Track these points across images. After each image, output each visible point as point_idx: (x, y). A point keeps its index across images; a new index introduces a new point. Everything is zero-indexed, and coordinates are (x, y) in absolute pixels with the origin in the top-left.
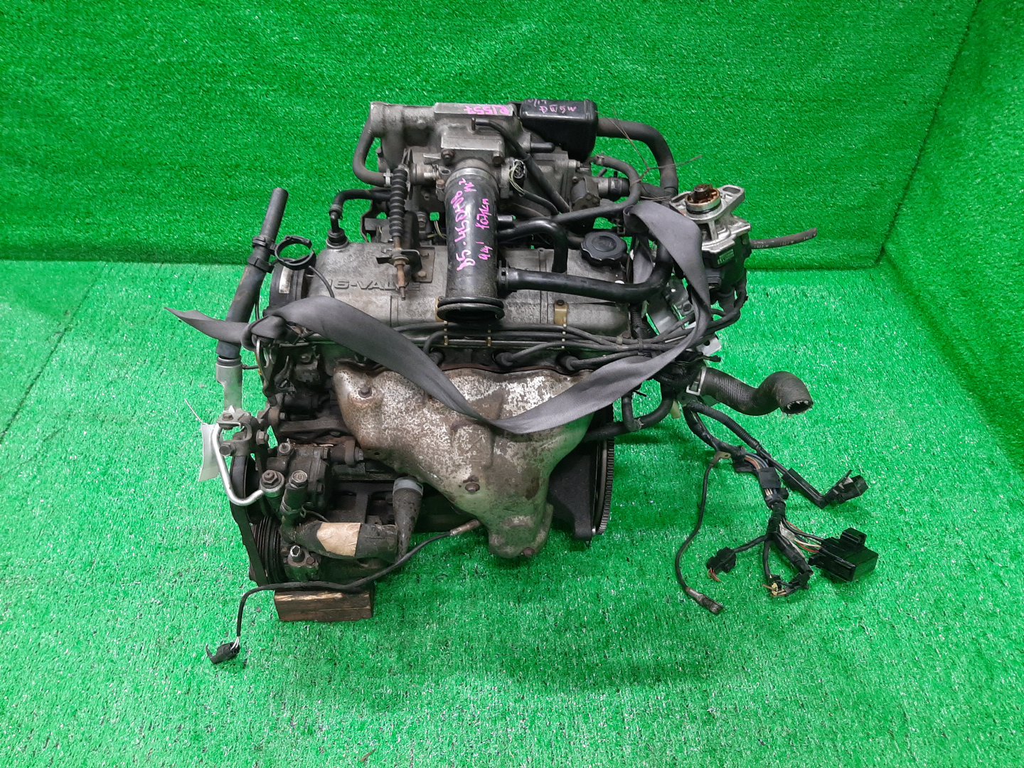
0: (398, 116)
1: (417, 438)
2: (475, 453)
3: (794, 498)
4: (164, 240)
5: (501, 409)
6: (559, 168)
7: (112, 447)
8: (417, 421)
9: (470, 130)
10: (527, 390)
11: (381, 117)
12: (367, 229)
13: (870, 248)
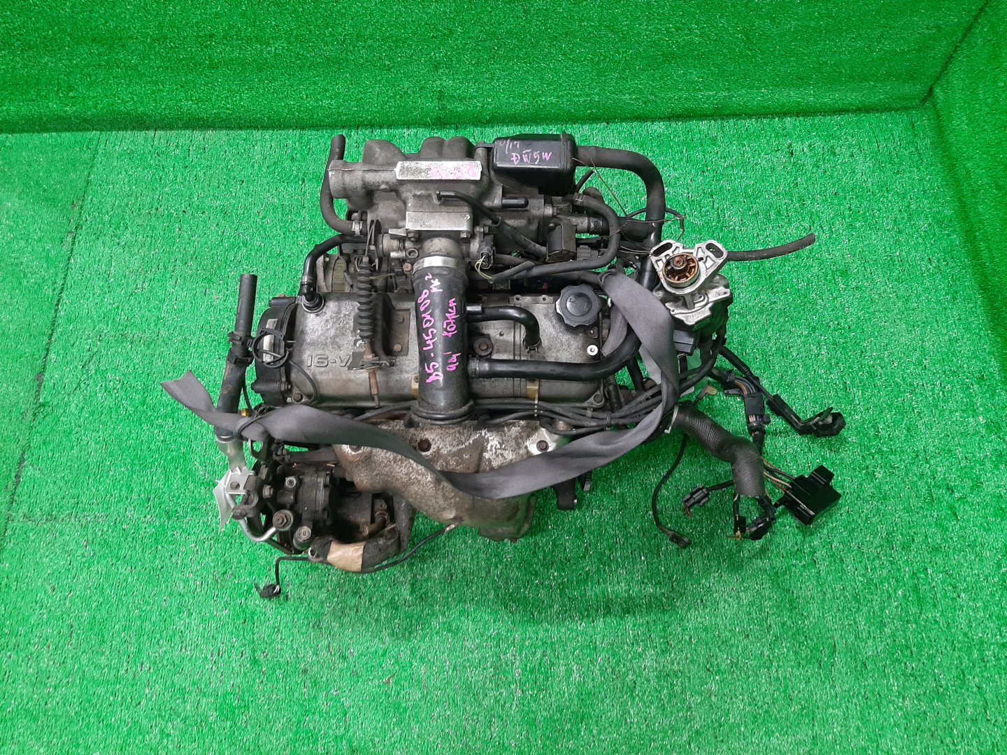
0: (359, 184)
1: (406, 485)
2: (457, 499)
3: (777, 423)
4: (152, 111)
5: (481, 458)
6: (535, 217)
7: (146, 373)
8: (405, 471)
9: (436, 201)
10: (504, 438)
11: (341, 185)
12: (344, 251)
13: (918, 89)
